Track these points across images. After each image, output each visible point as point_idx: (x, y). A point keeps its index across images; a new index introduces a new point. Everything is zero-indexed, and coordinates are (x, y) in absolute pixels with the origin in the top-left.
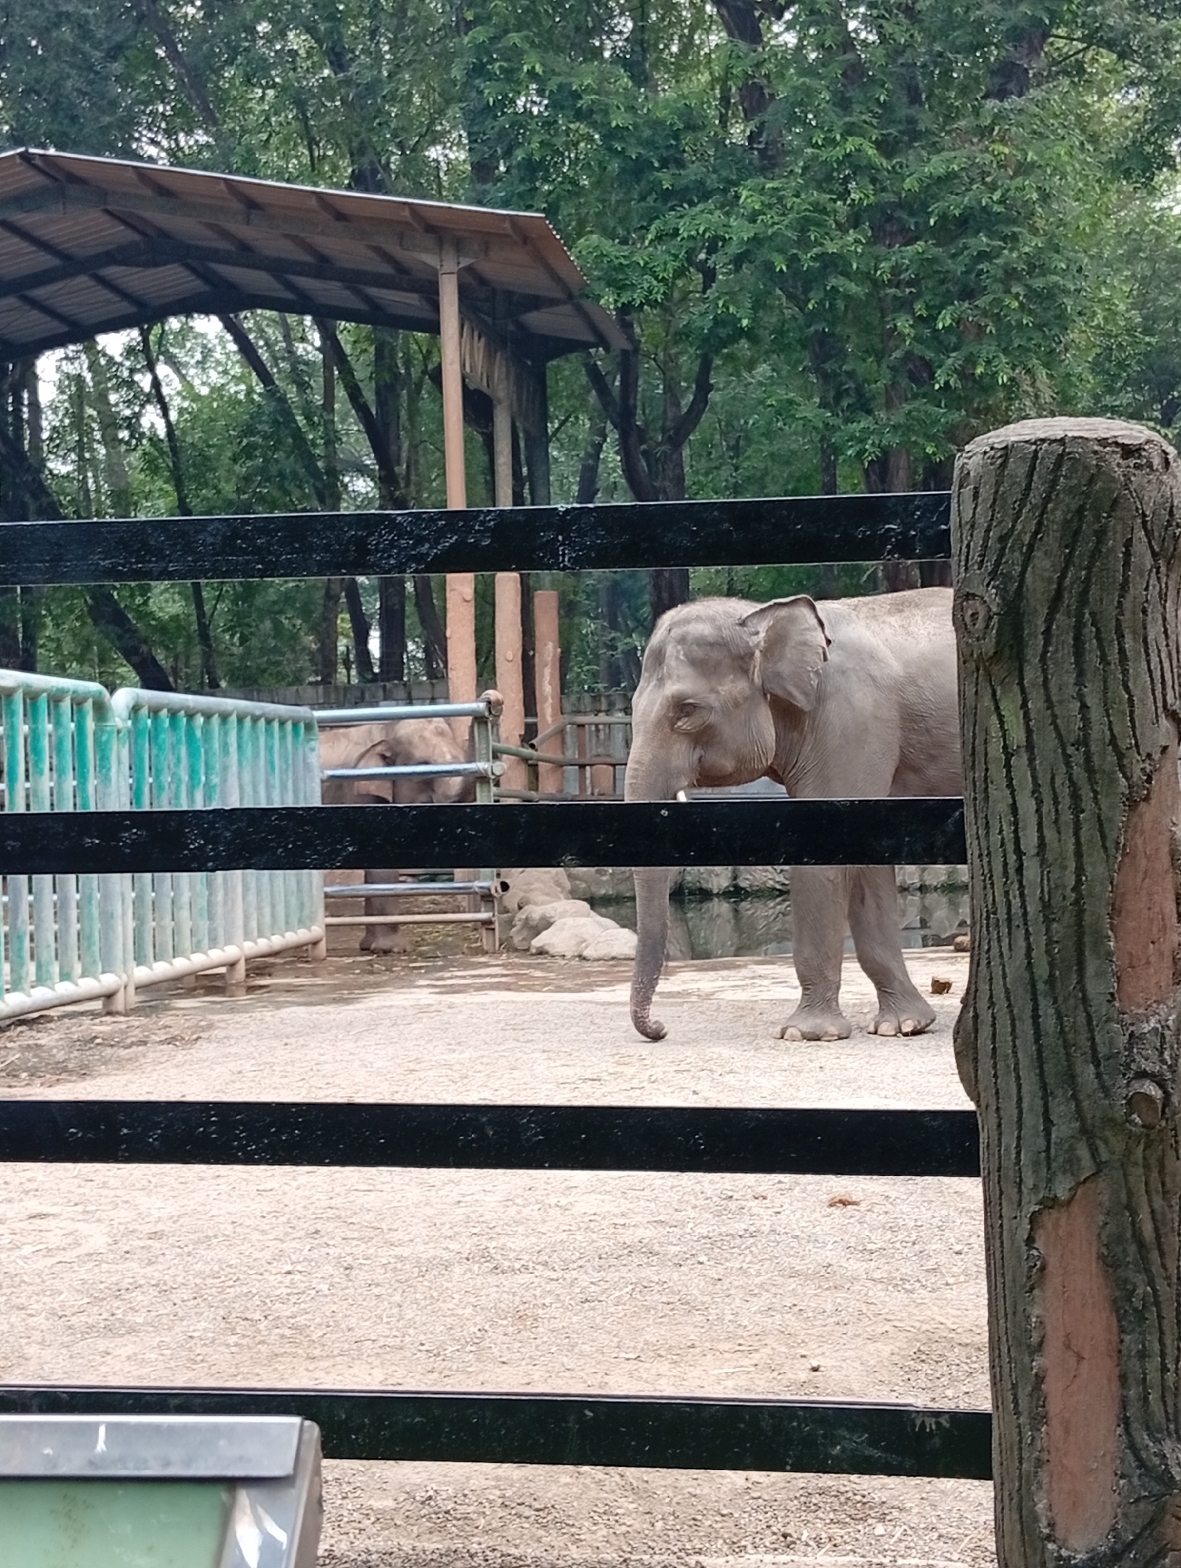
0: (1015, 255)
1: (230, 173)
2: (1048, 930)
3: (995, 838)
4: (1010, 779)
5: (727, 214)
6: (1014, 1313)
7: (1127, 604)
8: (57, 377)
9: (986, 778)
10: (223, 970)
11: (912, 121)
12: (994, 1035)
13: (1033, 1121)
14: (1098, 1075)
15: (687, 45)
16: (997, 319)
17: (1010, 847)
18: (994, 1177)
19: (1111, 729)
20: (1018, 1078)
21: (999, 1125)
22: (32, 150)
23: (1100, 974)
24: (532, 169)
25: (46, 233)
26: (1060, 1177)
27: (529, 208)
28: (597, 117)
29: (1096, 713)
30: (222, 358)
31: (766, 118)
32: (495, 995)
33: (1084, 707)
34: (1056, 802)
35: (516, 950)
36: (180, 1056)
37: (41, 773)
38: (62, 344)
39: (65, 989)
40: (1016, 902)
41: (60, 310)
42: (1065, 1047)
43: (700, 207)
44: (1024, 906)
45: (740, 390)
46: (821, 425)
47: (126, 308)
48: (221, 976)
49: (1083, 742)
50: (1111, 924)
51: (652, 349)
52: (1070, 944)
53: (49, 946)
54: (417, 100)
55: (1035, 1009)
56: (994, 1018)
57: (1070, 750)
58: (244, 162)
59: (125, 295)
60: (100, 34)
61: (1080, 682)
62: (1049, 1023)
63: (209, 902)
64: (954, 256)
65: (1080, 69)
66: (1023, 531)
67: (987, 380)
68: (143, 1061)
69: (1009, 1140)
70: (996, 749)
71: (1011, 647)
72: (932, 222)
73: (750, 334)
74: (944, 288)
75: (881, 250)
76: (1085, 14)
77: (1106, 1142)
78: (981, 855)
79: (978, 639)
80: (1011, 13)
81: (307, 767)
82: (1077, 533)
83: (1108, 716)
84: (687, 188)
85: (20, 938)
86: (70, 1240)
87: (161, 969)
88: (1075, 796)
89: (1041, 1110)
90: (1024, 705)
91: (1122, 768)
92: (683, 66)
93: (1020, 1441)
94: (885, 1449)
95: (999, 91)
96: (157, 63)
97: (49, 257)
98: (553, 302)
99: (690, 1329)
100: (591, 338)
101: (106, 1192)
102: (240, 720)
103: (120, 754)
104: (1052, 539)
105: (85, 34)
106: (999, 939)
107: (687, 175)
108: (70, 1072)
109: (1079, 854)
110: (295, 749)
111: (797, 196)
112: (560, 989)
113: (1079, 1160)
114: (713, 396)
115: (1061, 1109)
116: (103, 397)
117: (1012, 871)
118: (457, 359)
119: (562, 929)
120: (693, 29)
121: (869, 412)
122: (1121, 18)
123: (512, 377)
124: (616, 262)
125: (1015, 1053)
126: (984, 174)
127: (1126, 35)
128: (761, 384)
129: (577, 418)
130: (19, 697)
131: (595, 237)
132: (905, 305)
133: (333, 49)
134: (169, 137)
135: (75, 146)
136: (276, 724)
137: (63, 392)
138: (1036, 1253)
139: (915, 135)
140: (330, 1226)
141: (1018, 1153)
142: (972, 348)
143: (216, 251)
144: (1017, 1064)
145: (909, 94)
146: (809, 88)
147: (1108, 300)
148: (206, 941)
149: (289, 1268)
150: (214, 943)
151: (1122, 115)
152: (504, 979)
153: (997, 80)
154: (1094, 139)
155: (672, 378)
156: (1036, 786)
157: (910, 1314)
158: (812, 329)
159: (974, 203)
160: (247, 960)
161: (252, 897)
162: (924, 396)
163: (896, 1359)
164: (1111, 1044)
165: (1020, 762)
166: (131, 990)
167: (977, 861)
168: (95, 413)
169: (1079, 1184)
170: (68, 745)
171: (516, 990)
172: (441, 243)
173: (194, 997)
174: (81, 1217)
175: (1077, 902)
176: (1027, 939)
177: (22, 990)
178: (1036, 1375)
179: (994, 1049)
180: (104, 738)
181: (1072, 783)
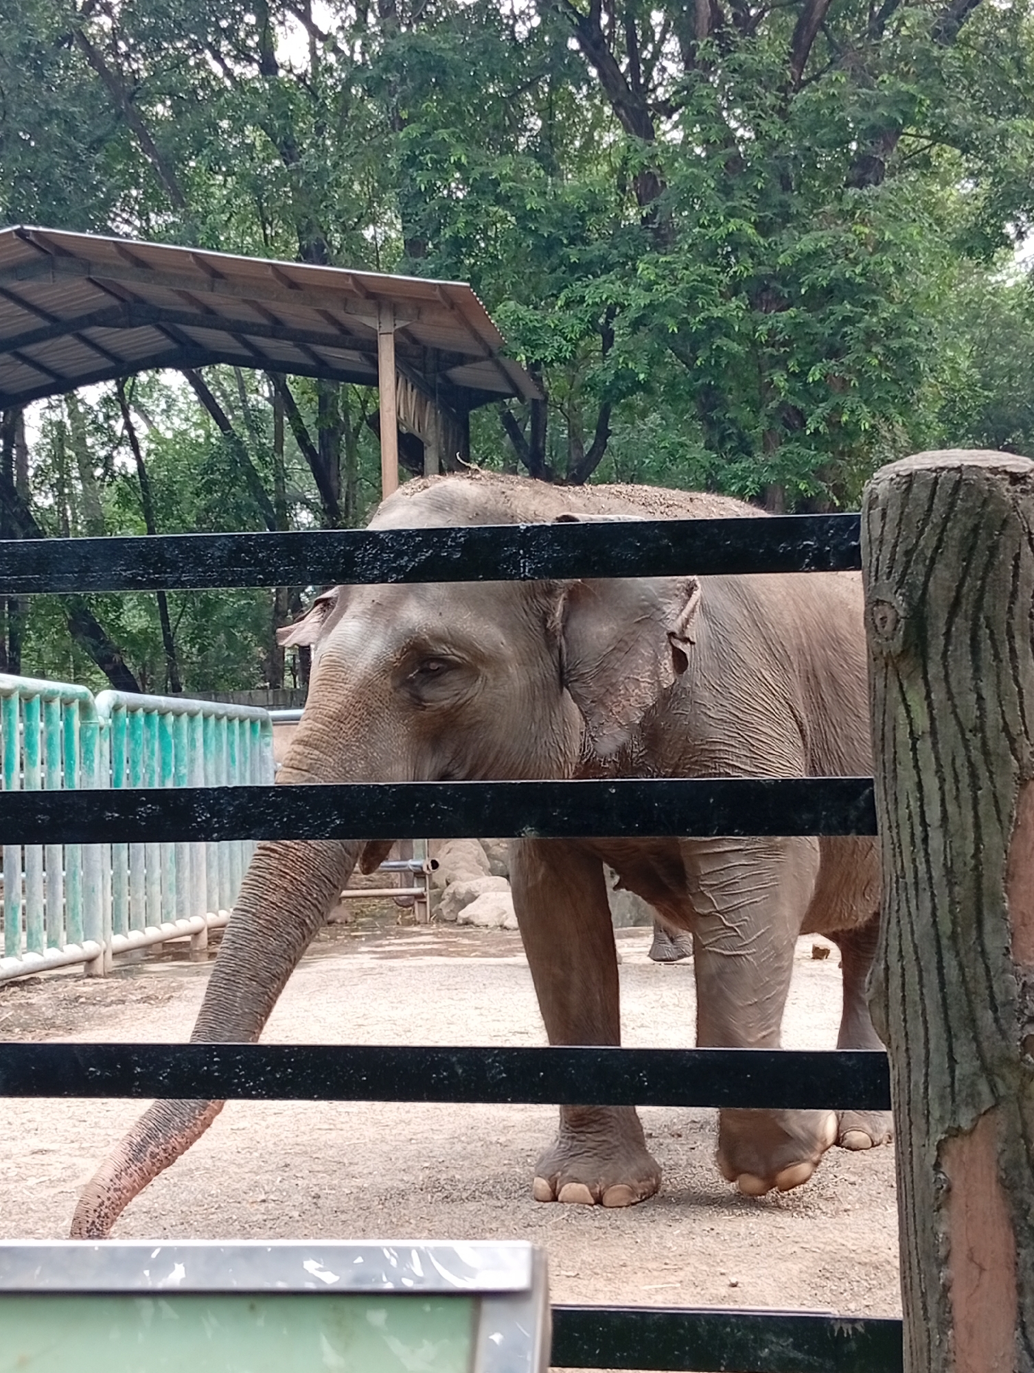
0: (875, 320)
1: (196, 247)
2: (951, 892)
3: (903, 812)
4: (916, 760)
5: (626, 284)
6: (923, 1231)
7: (1017, 609)
8: (40, 423)
9: (895, 759)
10: (188, 938)
11: (784, 205)
12: (903, 985)
13: (939, 1060)
14: (996, 1020)
15: (589, 142)
16: (860, 374)
17: (917, 820)
18: (905, 1109)
19: (1003, 718)
20: (925, 1022)
21: (909, 1064)
22: (26, 227)
23: (997, 931)
24: (459, 245)
25: (36, 298)
26: (963, 1109)
27: (455, 278)
28: (514, 201)
29: (990, 704)
30: (185, 407)
31: (660, 202)
32: (428, 960)
33: (980, 698)
34: (957, 781)
35: (445, 921)
36: (155, 1013)
37: (34, 764)
38: (47, 394)
39: (52, 955)
40: (922, 868)
41: (48, 365)
42: (967, 995)
43: (603, 278)
44: (929, 871)
45: (634, 435)
46: (708, 465)
47: (106, 363)
48: (186, 944)
49: (980, 728)
50: (1006, 887)
51: (558, 399)
52: (970, 904)
53: (38, 916)
54: (357, 187)
55: (940, 961)
56: (903, 969)
57: (969, 735)
58: (208, 239)
59: (105, 352)
60: (84, 129)
61: (976, 676)
62: (952, 973)
63: (177, 878)
64: (822, 321)
65: (927, 162)
66: (926, 546)
67: (851, 427)
68: (122, 1017)
69: (918, 1077)
70: (903, 734)
71: (916, 646)
72: (803, 291)
73: (646, 387)
74: (813, 348)
75: (757, 314)
76: (933, 115)
77: (1003, 1079)
78: (890, 827)
79: (887, 639)
80: (870, 115)
81: (263, 760)
82: (972, 548)
83: (1001, 706)
84: (591, 262)
85: (14, 909)
86: (69, 1172)
87: (135, 937)
88: (974, 775)
89: (946, 1050)
90: (928, 696)
91: (1014, 751)
92: (583, 160)
93: (929, 1343)
94: (809, 1352)
95: (859, 180)
96: (131, 155)
97: (39, 319)
98: (475, 359)
99: (621, 1250)
100: (508, 390)
101: (97, 1131)
102: (206, 718)
103: (101, 747)
104: (951, 554)
105: (71, 129)
106: (907, 901)
107: (591, 251)
108: (58, 1027)
109: (977, 826)
110: (253, 744)
111: (686, 269)
112: (486, 955)
113: (979, 1094)
114: (612, 441)
115: (963, 1049)
116: (81, 440)
117: (918, 841)
118: (393, 407)
119: (484, 903)
120: (593, 127)
121: (750, 454)
122: (965, 118)
123: (440, 424)
124: (531, 325)
125: (922, 999)
126: (847, 251)
127: (968, 133)
128: (652, 430)
129: (492, 459)
130: (15, 698)
131: (512, 303)
132: (780, 362)
133: (285, 143)
134: (140, 218)
135: (63, 224)
136: (236, 722)
137: (46, 436)
138: (942, 1176)
139: (787, 217)
140: (298, 1160)
141: (926, 1089)
142: (836, 399)
143: (185, 314)
144: (924, 1010)
145: (781, 183)
146: (696, 176)
147: (952, 360)
148: (174, 913)
149: (263, 1197)
150: (181, 914)
151: (964, 200)
152: (435, 946)
153: (857, 171)
154: (939, 221)
155: (575, 425)
156: (939, 766)
157: (815, 1237)
158: (700, 382)
159: (839, 276)
160: (209, 929)
161: (214, 874)
162: (797, 440)
163: (804, 1276)
164: (1007, 992)
165: (925, 746)
166: (109, 955)
167: (887, 832)
168: (73, 454)
169: (980, 1115)
170: (57, 740)
171: (448, 956)
172: (379, 307)
173: (163, 961)
174: (78, 1153)
175: (976, 868)
176: (933, 900)
177: (16, 955)
178: (944, 1285)
179: (904, 996)
180: (88, 734)
181: (971, 764)
